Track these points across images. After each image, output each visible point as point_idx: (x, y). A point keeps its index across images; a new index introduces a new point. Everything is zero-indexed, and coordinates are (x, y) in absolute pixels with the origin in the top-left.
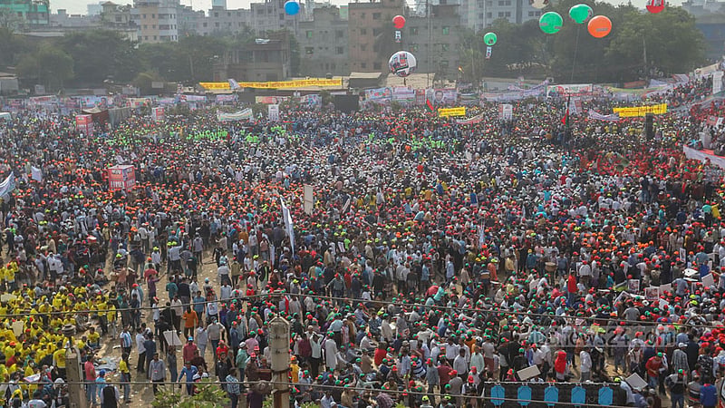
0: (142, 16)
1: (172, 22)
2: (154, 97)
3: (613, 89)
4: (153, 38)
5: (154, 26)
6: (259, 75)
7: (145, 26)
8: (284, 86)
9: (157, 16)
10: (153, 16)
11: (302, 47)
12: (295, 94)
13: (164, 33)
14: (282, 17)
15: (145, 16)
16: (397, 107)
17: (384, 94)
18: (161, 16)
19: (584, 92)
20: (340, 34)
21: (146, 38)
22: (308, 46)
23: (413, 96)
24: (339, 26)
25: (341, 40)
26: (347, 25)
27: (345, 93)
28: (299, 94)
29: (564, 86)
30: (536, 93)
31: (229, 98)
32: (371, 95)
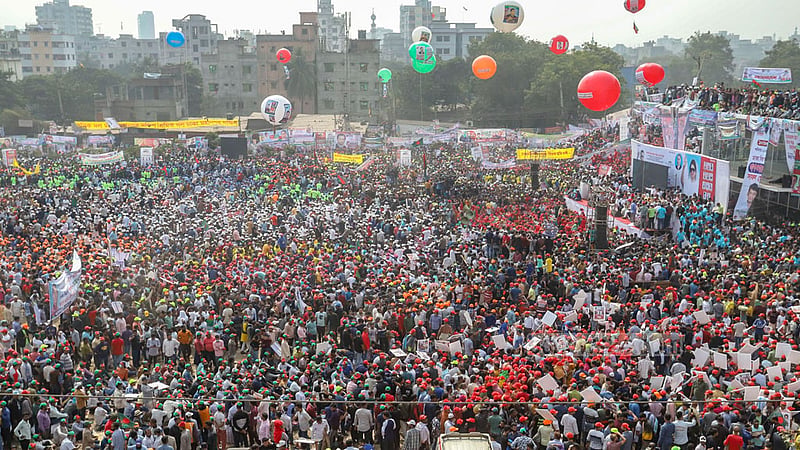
0: (32, 44)
1: (69, 51)
2: (14, 137)
3: (527, 134)
4: (46, 70)
5: (47, 56)
6: (148, 114)
7: (36, 55)
8: (172, 126)
9: (50, 44)
10: (46, 44)
11: (206, 84)
12: (180, 136)
13: (59, 64)
14: (195, 48)
15: (36, 44)
16: (291, 151)
17: (280, 138)
18: (55, 44)
19: (498, 138)
20: (248, 69)
21: (38, 69)
22: (211, 82)
23: (312, 139)
24: (247, 60)
25: (249, 76)
26: (255, 60)
27: (236, 136)
28: (184, 136)
29: (477, 131)
30: (445, 138)
31: (104, 140)
32: (266, 138)
